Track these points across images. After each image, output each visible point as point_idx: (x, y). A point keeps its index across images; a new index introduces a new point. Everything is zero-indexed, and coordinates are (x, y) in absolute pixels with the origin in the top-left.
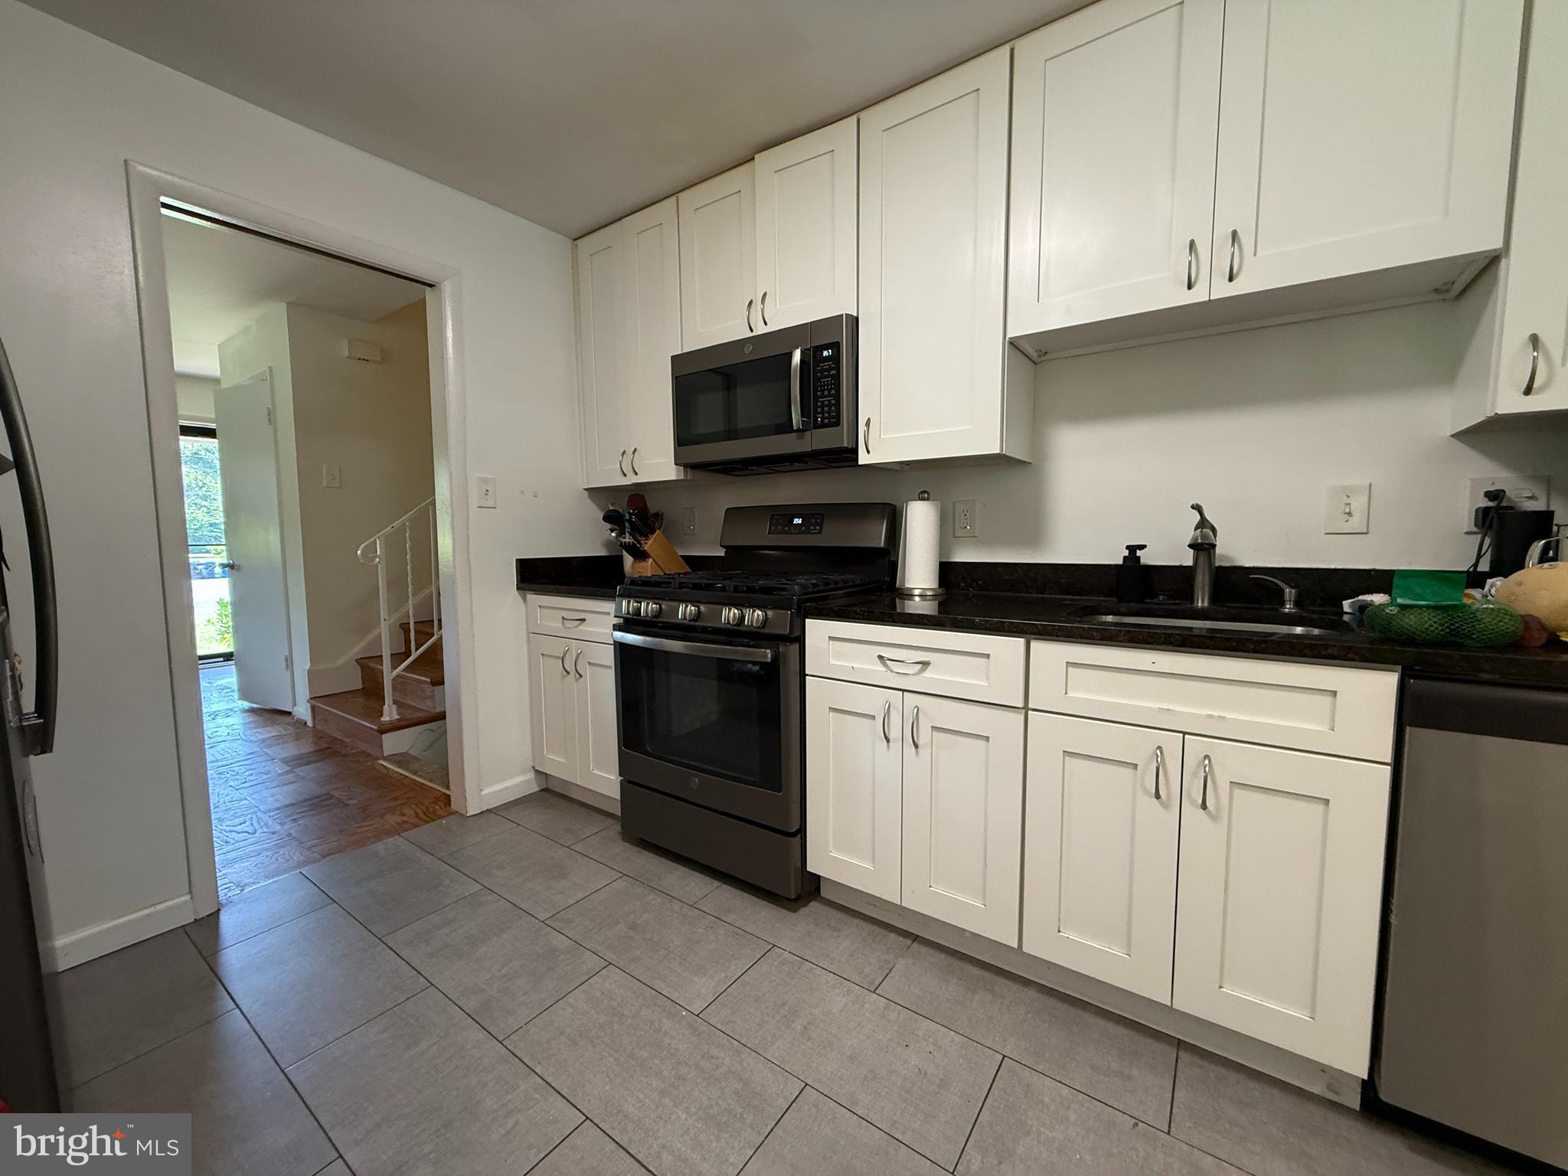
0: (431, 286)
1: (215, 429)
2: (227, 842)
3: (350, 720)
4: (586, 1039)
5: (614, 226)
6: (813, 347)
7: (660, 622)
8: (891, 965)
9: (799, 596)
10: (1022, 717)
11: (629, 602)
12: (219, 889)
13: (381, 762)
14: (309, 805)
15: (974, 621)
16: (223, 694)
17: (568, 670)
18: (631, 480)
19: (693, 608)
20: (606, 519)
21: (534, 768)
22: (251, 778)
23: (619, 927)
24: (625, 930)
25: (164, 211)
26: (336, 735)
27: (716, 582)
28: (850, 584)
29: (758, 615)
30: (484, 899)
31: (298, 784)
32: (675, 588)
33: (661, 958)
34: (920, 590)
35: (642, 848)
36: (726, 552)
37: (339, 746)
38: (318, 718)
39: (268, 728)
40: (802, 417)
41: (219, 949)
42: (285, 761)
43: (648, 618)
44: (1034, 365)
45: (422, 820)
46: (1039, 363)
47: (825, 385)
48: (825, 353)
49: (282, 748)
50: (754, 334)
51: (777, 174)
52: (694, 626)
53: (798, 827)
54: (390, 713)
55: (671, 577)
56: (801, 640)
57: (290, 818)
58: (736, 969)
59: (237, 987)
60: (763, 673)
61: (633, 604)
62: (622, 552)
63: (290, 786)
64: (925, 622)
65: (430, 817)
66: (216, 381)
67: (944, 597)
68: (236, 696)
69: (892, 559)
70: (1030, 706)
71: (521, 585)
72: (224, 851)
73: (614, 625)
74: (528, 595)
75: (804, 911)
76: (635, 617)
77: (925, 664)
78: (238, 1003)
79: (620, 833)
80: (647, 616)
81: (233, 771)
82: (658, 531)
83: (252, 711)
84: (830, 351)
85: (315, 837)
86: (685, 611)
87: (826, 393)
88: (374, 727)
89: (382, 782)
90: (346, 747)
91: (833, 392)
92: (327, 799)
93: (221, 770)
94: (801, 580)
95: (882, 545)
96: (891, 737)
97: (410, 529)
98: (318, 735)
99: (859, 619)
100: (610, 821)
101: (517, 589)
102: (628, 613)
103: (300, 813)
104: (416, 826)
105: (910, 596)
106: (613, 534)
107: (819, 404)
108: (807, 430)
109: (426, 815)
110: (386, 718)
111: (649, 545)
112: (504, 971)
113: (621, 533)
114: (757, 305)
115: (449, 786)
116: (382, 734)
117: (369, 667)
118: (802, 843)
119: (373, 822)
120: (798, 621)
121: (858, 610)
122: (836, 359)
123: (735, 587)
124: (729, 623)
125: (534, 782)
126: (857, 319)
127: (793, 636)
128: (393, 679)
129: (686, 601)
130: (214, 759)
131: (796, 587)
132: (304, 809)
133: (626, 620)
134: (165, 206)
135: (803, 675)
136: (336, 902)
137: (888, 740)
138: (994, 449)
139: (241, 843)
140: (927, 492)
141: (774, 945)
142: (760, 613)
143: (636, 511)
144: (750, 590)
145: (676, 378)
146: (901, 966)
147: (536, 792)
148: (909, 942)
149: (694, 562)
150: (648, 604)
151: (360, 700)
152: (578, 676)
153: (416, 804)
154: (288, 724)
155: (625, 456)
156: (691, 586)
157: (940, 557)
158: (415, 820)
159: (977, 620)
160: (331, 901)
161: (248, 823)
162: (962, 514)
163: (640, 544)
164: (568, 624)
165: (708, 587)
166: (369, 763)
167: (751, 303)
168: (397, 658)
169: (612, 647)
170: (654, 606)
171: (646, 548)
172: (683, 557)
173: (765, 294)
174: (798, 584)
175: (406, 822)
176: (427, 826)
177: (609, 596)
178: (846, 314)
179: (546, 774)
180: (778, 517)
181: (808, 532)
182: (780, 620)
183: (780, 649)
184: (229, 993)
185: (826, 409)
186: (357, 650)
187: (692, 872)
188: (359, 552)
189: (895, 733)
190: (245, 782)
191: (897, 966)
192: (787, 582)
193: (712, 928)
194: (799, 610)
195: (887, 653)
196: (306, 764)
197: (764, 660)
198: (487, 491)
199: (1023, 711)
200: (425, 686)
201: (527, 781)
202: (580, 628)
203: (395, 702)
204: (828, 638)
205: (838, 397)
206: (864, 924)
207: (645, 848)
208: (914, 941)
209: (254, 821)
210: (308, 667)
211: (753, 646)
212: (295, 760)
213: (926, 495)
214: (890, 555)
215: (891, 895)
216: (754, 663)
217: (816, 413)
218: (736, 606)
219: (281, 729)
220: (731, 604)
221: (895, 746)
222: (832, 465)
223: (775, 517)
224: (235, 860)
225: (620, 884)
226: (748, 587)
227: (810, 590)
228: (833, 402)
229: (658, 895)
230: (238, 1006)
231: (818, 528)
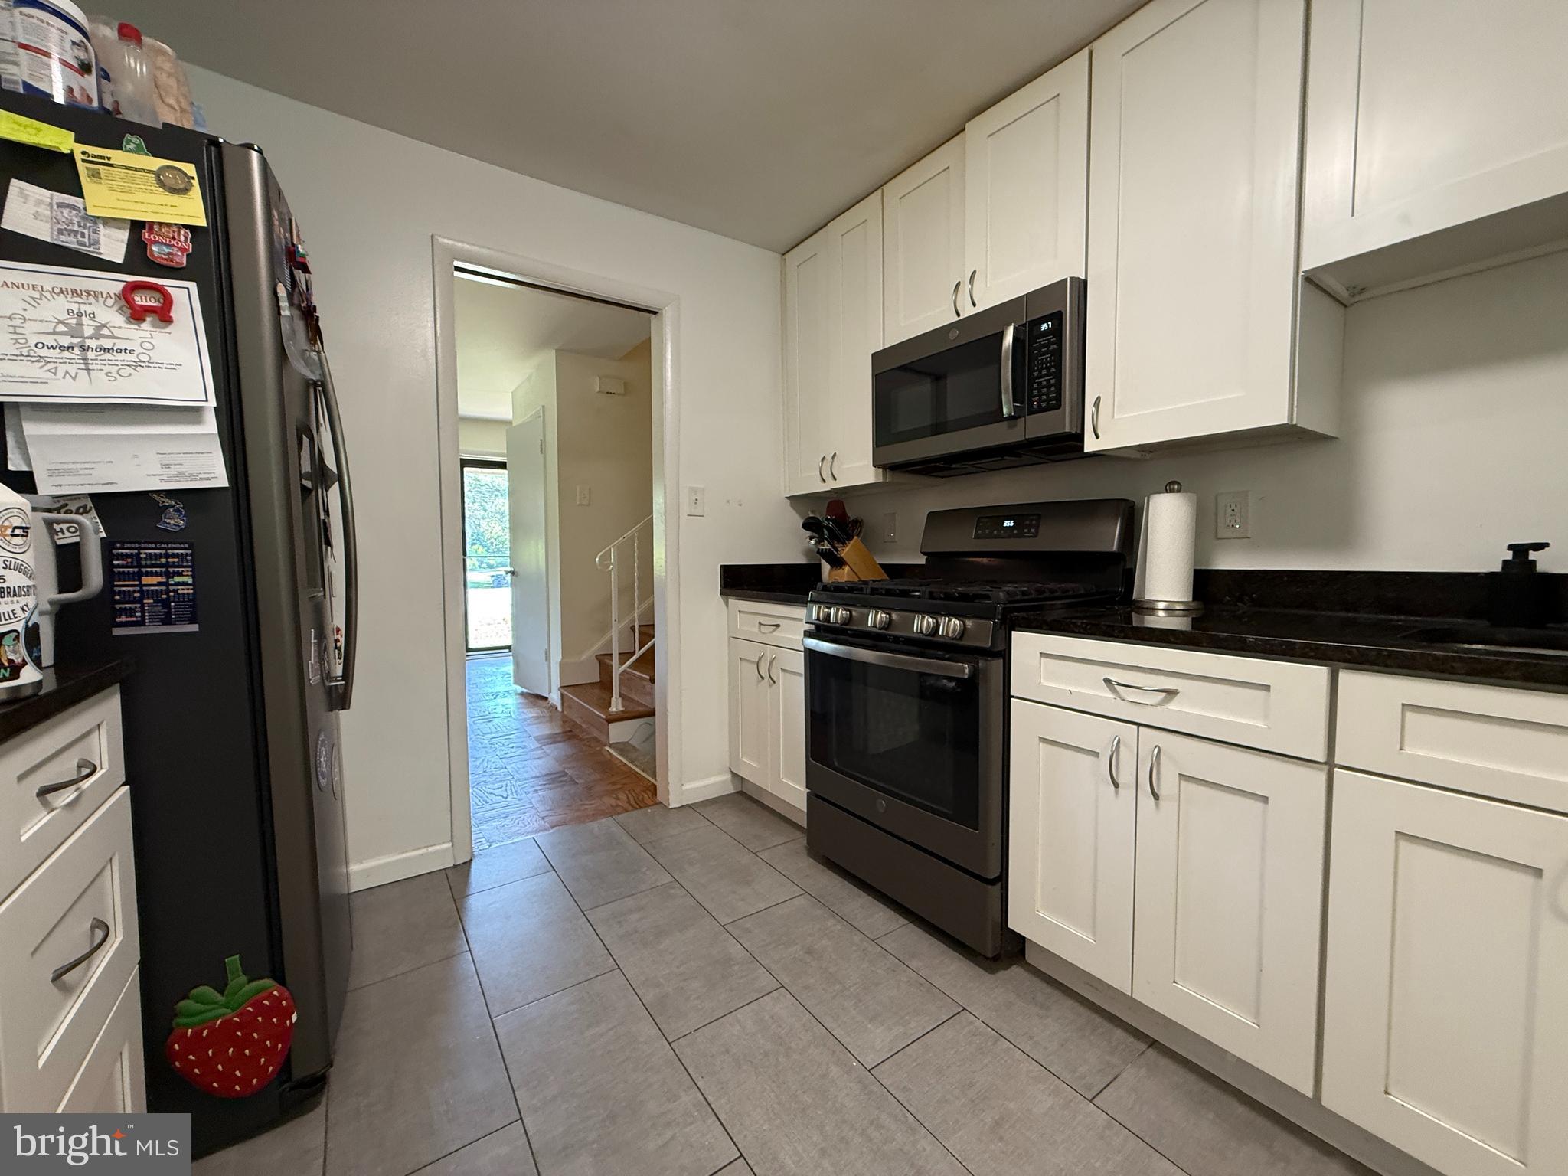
0: (655, 313)
1: (505, 462)
2: (487, 802)
3: (587, 709)
4: (749, 1063)
5: (821, 231)
6: (1029, 322)
7: (850, 630)
8: (1116, 1071)
9: (1005, 604)
10: (1321, 777)
11: (819, 608)
12: (473, 842)
13: (607, 748)
14: (548, 780)
15: (1245, 639)
16: (504, 678)
17: (763, 675)
18: (832, 485)
19: (884, 615)
20: (805, 526)
21: (730, 769)
22: (513, 750)
23: (795, 948)
24: (801, 953)
25: (457, 274)
26: (578, 721)
27: (912, 588)
28: (1071, 593)
29: (955, 625)
30: (672, 891)
31: (543, 760)
32: (866, 594)
33: (835, 993)
34: (1165, 603)
35: (827, 867)
36: (927, 559)
37: (578, 730)
38: (565, 704)
39: (532, 710)
40: (1014, 402)
41: (467, 894)
42: (537, 739)
43: (837, 625)
44: (1343, 307)
45: (633, 806)
46: (1352, 305)
47: (1042, 364)
48: (1044, 327)
49: (537, 728)
50: (961, 318)
51: (989, 138)
52: (886, 635)
53: (998, 874)
54: (616, 706)
55: (866, 583)
56: (1006, 655)
57: (534, 789)
58: (916, 1027)
59: (472, 931)
60: (959, 690)
61: (824, 610)
62: (820, 560)
63: (538, 760)
64: (1172, 640)
65: (639, 805)
66: (509, 423)
67: (1200, 613)
68: (512, 682)
69: (1128, 567)
70: (1337, 761)
71: (725, 590)
72: (483, 809)
73: (805, 632)
74: (730, 600)
75: (1002, 974)
76: (825, 624)
77: (1171, 693)
78: (471, 946)
79: (806, 847)
80: (836, 622)
81: (501, 743)
82: (856, 537)
83: (522, 694)
84: (1050, 323)
85: (549, 808)
86: (875, 618)
87: (1044, 372)
88: (602, 716)
89: (606, 767)
90: (583, 732)
91: (1053, 370)
92: (563, 776)
93: (493, 741)
94: (1010, 588)
95: (1115, 548)
96: (1121, 781)
97: (638, 540)
98: (565, 720)
99: (1079, 633)
100: (798, 834)
101: (721, 594)
102: (818, 619)
103: (541, 785)
104: (627, 811)
105: (1151, 609)
106: (812, 542)
107: (1035, 385)
108: (1020, 417)
109: (636, 802)
110: (613, 709)
111: (846, 552)
112: (682, 969)
113: (820, 541)
114: (964, 287)
115: (655, 776)
116: (609, 723)
117: (605, 663)
118: (1002, 894)
119: (593, 802)
120: (1002, 633)
121: (1079, 622)
122: (1057, 332)
123: (931, 593)
124: (921, 632)
125: (730, 783)
126: (1085, 282)
127: (996, 650)
128: (620, 675)
129: (877, 608)
130: (489, 731)
131: (1001, 594)
132: (545, 783)
133: (817, 627)
134: (458, 269)
135: (1007, 697)
136: (554, 870)
137: (1116, 785)
138: (1279, 417)
139: (497, 805)
140: (1178, 483)
141: (964, 1009)
142: (957, 622)
143: (834, 517)
144: (948, 597)
145: (876, 375)
146: (1131, 1075)
147: (731, 794)
148: (1143, 1046)
149: (893, 571)
150: (838, 610)
151: (597, 691)
152: (771, 682)
153: (629, 791)
154: (544, 708)
155: (825, 461)
156: (884, 592)
157: (1195, 564)
158: (627, 806)
159: (1250, 638)
160: (551, 869)
161: (504, 788)
162: (1229, 510)
163: (837, 551)
164: (764, 629)
165: (905, 593)
166: (598, 748)
167: (958, 285)
168: (624, 656)
169: (803, 653)
170: (844, 612)
171: (842, 555)
172: (882, 566)
173: (974, 273)
174: (1003, 591)
175: (618, 806)
176: (635, 812)
177: (802, 602)
178: (1071, 278)
179: (742, 778)
180: (986, 520)
181: (1021, 535)
182: (980, 631)
183: (980, 664)
184: (465, 935)
185: (1044, 390)
186: (596, 648)
187: (875, 902)
188: (597, 560)
189: (1126, 776)
190: (508, 753)
191: (1124, 1075)
192: (991, 589)
193: (894, 971)
194: (1003, 621)
195: (1115, 676)
196: (551, 744)
197: (960, 676)
198: (696, 500)
199: (1326, 768)
200: (645, 683)
201: (723, 782)
202: (774, 633)
203: (621, 695)
204: (1039, 655)
205: (1059, 375)
206: (1082, 1010)
207: (829, 868)
208: (1148, 1047)
209: (508, 788)
210: (559, 660)
211: (948, 660)
212: (544, 739)
213: (1176, 487)
214: (1125, 560)
215: (1118, 979)
216: (950, 679)
217: (1031, 396)
218: (930, 613)
219: (538, 711)
220: (924, 612)
221: (1127, 793)
222: (1052, 457)
223: (983, 520)
224: (489, 819)
225: (801, 902)
226: (945, 594)
227: (1018, 597)
228: (1053, 381)
229: (839, 922)
230: (470, 950)
231: (1033, 530)
